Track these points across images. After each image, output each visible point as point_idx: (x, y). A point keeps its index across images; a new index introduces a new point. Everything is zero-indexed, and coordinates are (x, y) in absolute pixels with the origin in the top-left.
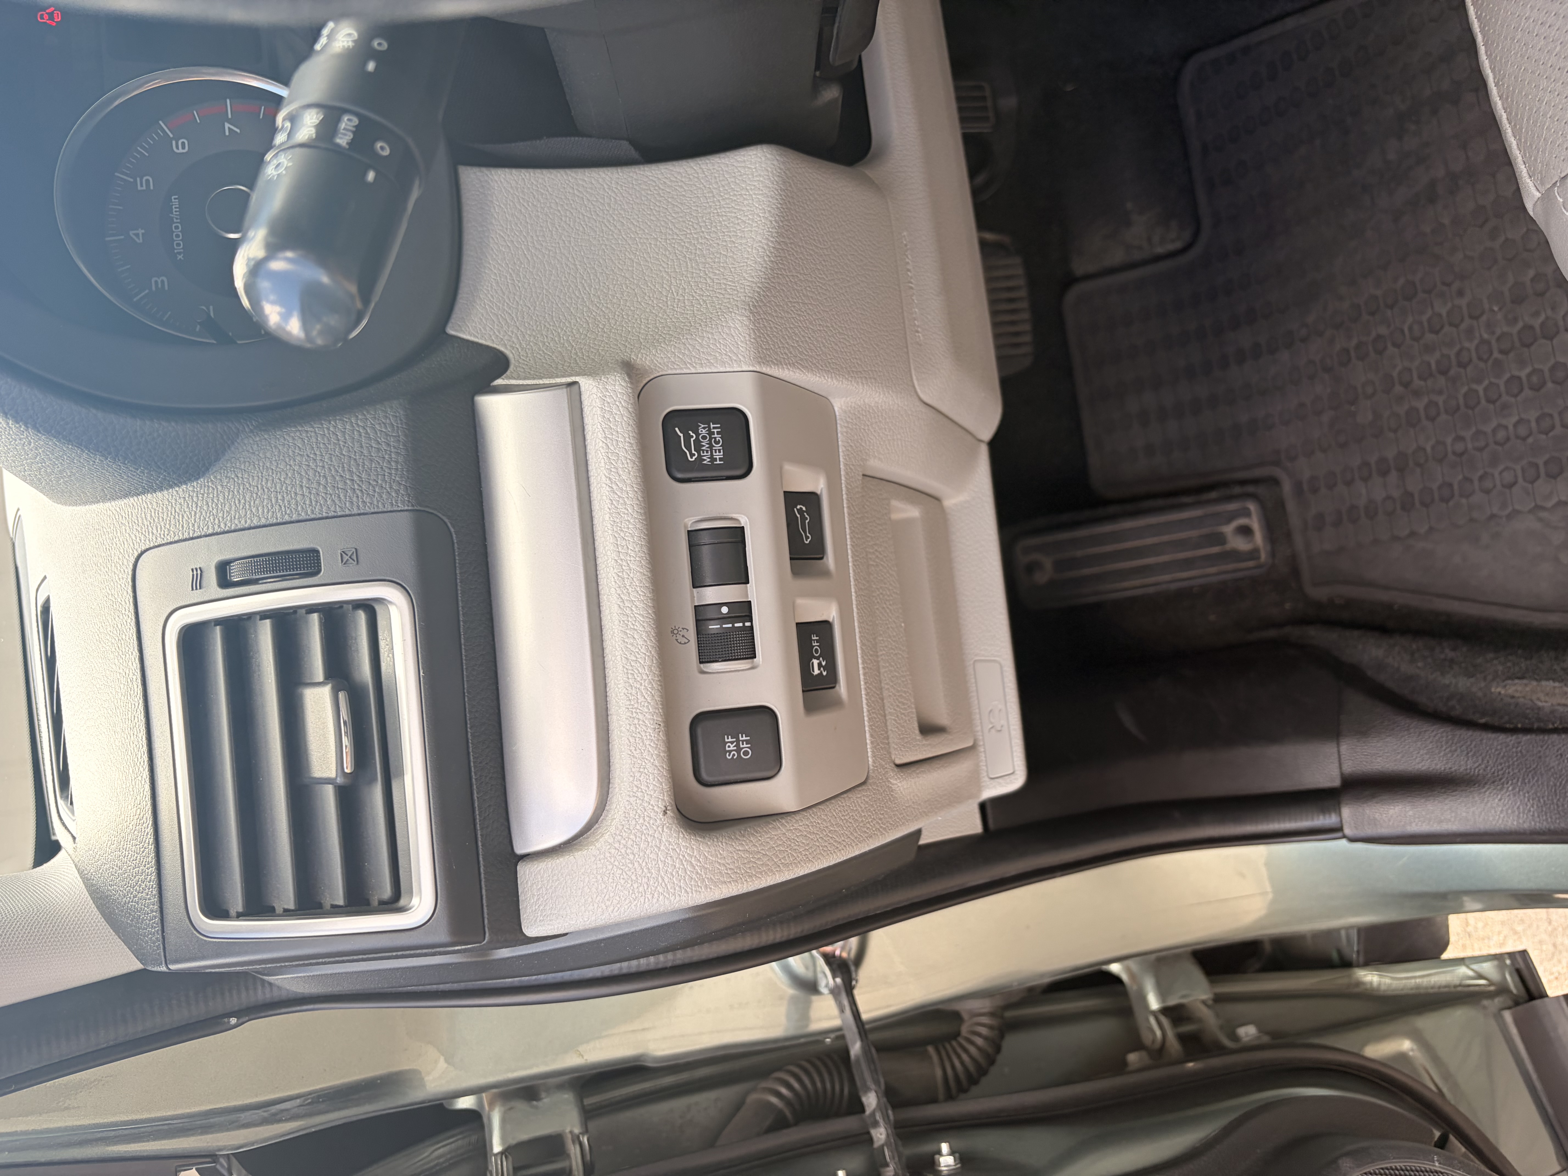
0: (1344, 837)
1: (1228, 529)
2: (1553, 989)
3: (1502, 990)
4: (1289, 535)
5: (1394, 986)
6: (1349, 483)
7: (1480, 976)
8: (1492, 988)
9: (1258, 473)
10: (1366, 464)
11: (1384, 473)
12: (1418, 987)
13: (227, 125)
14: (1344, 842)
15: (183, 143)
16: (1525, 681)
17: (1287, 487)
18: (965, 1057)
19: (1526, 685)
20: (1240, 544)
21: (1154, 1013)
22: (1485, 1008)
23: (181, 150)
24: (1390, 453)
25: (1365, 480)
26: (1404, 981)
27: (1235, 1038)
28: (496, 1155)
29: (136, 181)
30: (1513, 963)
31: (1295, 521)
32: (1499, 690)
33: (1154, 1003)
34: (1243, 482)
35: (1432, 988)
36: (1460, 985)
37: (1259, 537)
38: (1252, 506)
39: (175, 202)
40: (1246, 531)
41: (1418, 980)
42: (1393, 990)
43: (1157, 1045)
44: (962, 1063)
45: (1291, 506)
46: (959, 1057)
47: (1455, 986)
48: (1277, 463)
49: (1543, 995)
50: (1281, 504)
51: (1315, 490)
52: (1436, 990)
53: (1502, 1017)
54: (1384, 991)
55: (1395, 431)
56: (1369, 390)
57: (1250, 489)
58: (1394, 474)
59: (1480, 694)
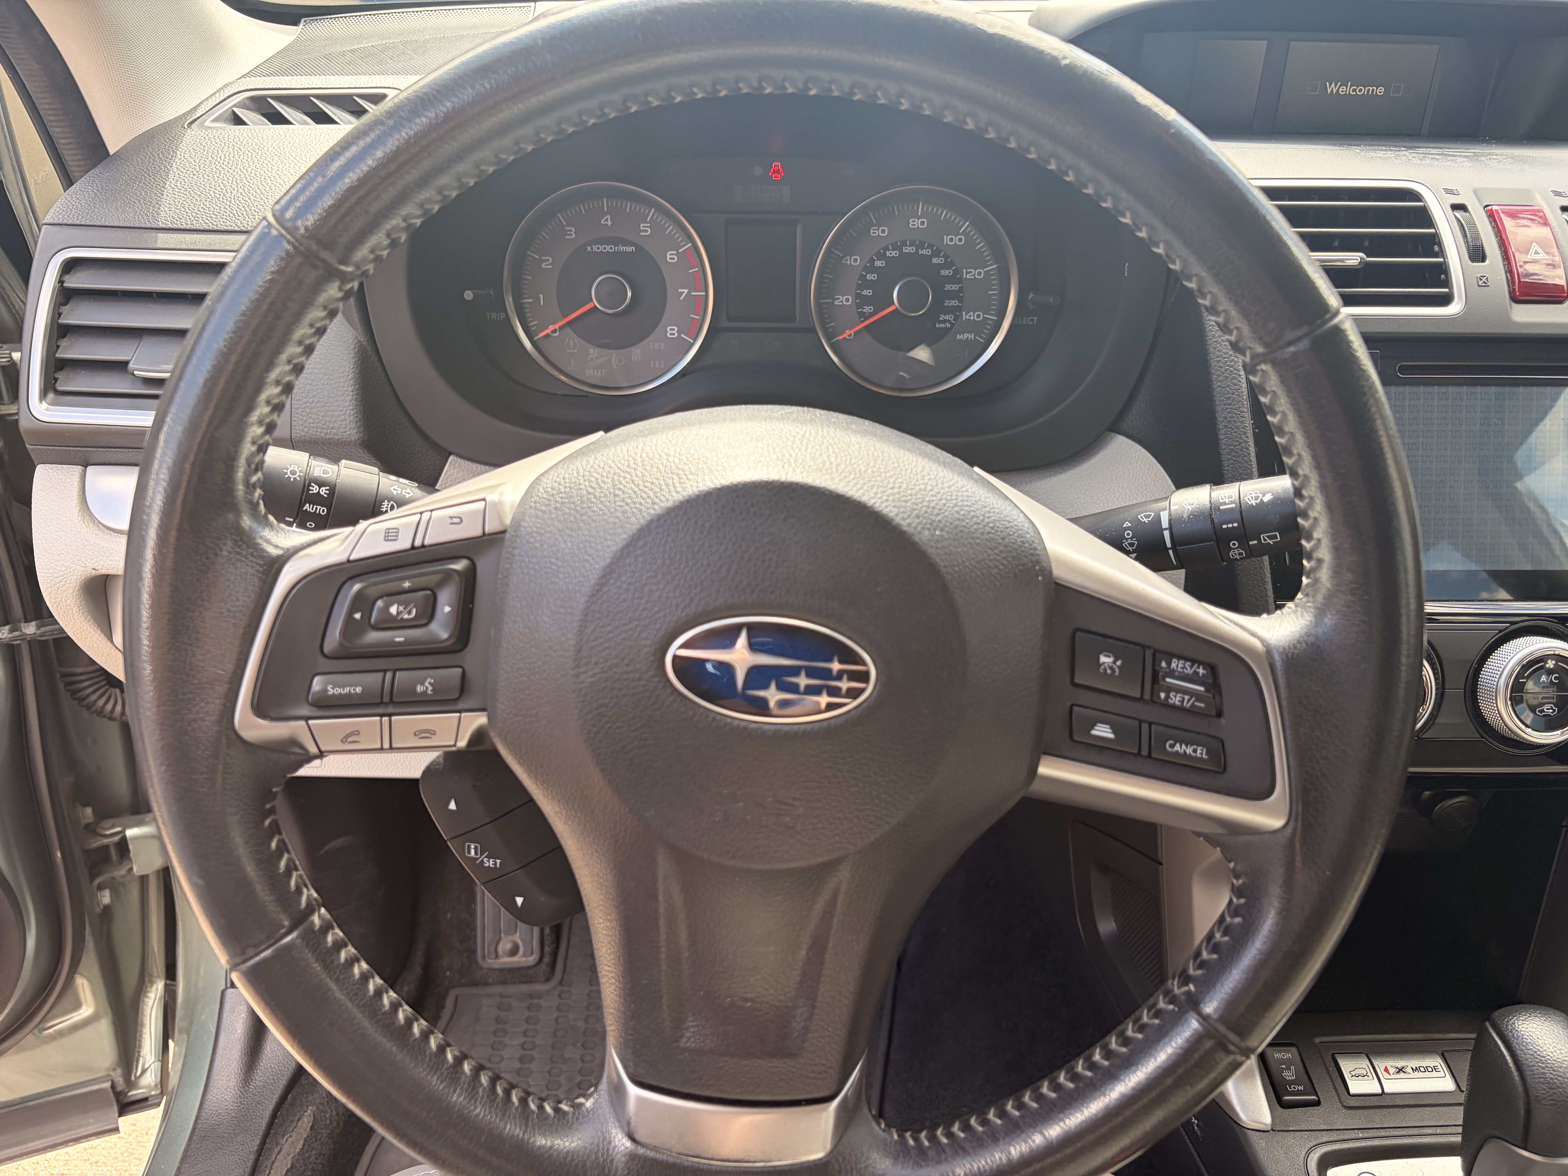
0: (227, 988)
1: (517, 938)
2: (124, 1122)
3: (131, 1084)
4: (504, 983)
5: (146, 1008)
6: (525, 1034)
7: (144, 1071)
8: (133, 1078)
9: (559, 966)
10: (535, 1046)
11: (521, 1060)
12: (142, 1025)
13: (686, 291)
14: (224, 987)
15: (674, 259)
16: (309, 1129)
17: (539, 987)
18: (90, 690)
19: (305, 1130)
20: (505, 945)
21: (123, 831)
22: (114, 1070)
23: (668, 257)
24: (534, 1066)
25: (522, 1046)
26: (148, 1016)
27: (101, 888)
28: (10, 354)
29: (647, 223)
30: (152, 1096)
31: (512, 989)
32: (309, 1111)
33: (130, 833)
34: (555, 955)
35: (140, 1035)
36: (139, 1055)
37: (507, 961)
38: (532, 960)
39: (630, 249)
40: (514, 952)
41: (148, 1026)
42: (143, 1009)
43: (99, 830)
44: (84, 688)
45: (524, 988)
46: (89, 687)
47: (139, 1052)
48: (561, 983)
49: (121, 1114)
50: (529, 981)
51: (529, 1008)
52: (138, 1038)
53: (107, 1081)
54: (143, 1001)
55: (549, 1072)
56: (587, 1058)
57: (547, 959)
58: (518, 1065)
59: (310, 1098)
